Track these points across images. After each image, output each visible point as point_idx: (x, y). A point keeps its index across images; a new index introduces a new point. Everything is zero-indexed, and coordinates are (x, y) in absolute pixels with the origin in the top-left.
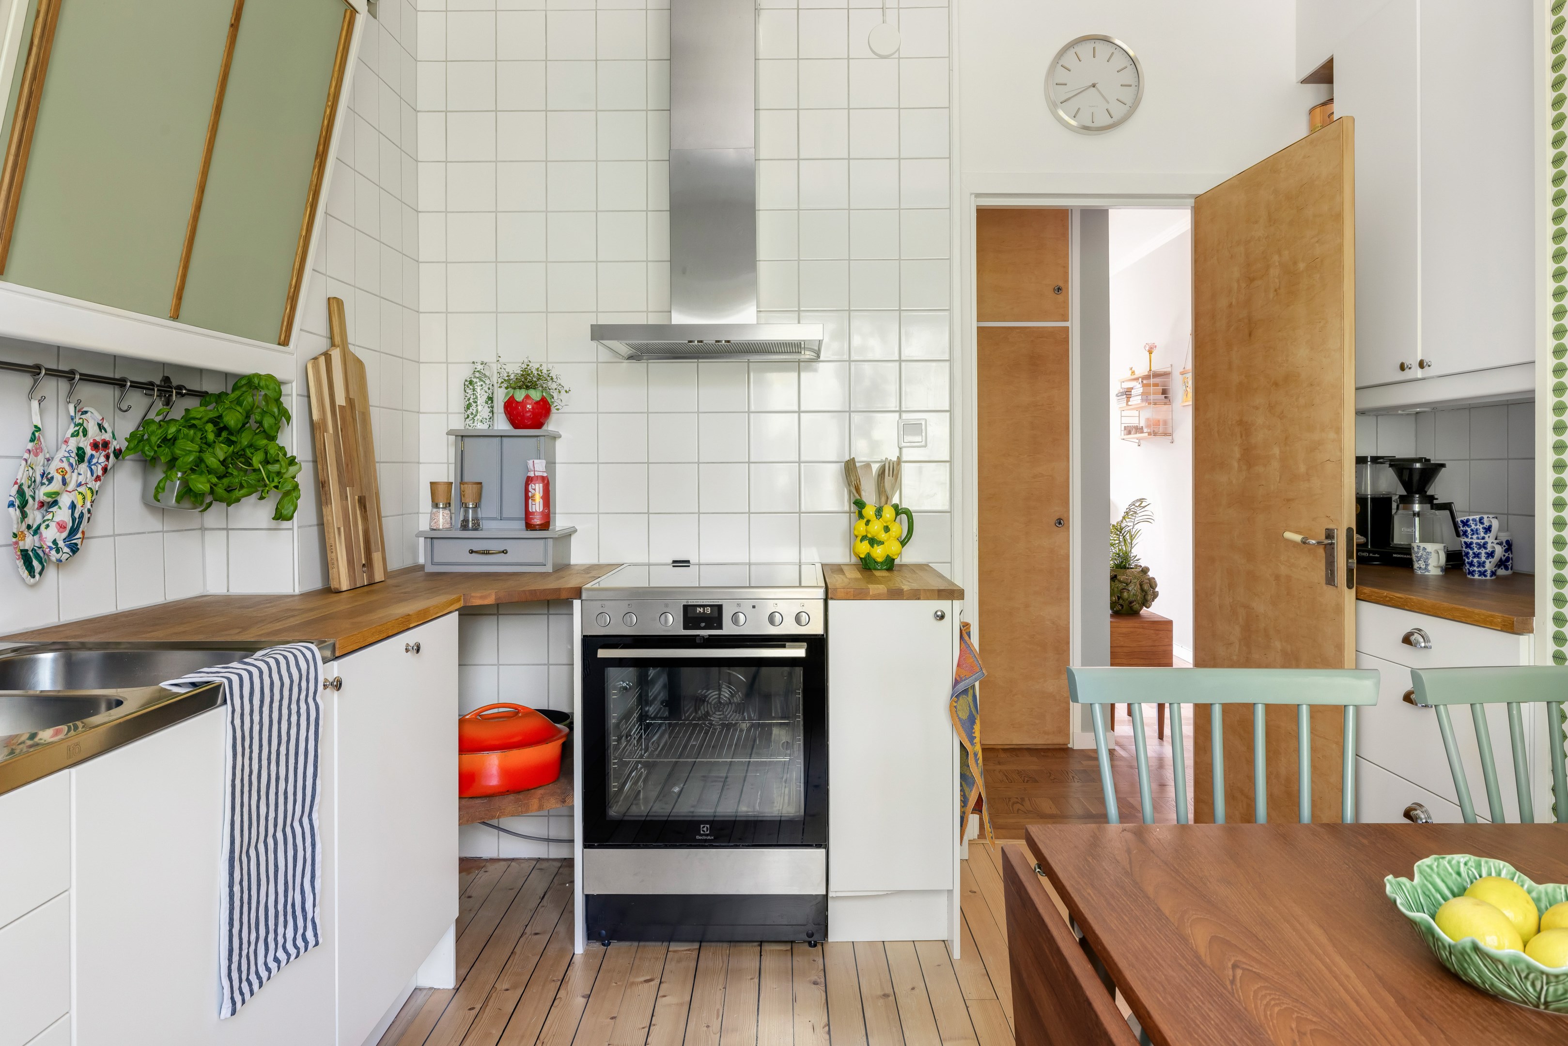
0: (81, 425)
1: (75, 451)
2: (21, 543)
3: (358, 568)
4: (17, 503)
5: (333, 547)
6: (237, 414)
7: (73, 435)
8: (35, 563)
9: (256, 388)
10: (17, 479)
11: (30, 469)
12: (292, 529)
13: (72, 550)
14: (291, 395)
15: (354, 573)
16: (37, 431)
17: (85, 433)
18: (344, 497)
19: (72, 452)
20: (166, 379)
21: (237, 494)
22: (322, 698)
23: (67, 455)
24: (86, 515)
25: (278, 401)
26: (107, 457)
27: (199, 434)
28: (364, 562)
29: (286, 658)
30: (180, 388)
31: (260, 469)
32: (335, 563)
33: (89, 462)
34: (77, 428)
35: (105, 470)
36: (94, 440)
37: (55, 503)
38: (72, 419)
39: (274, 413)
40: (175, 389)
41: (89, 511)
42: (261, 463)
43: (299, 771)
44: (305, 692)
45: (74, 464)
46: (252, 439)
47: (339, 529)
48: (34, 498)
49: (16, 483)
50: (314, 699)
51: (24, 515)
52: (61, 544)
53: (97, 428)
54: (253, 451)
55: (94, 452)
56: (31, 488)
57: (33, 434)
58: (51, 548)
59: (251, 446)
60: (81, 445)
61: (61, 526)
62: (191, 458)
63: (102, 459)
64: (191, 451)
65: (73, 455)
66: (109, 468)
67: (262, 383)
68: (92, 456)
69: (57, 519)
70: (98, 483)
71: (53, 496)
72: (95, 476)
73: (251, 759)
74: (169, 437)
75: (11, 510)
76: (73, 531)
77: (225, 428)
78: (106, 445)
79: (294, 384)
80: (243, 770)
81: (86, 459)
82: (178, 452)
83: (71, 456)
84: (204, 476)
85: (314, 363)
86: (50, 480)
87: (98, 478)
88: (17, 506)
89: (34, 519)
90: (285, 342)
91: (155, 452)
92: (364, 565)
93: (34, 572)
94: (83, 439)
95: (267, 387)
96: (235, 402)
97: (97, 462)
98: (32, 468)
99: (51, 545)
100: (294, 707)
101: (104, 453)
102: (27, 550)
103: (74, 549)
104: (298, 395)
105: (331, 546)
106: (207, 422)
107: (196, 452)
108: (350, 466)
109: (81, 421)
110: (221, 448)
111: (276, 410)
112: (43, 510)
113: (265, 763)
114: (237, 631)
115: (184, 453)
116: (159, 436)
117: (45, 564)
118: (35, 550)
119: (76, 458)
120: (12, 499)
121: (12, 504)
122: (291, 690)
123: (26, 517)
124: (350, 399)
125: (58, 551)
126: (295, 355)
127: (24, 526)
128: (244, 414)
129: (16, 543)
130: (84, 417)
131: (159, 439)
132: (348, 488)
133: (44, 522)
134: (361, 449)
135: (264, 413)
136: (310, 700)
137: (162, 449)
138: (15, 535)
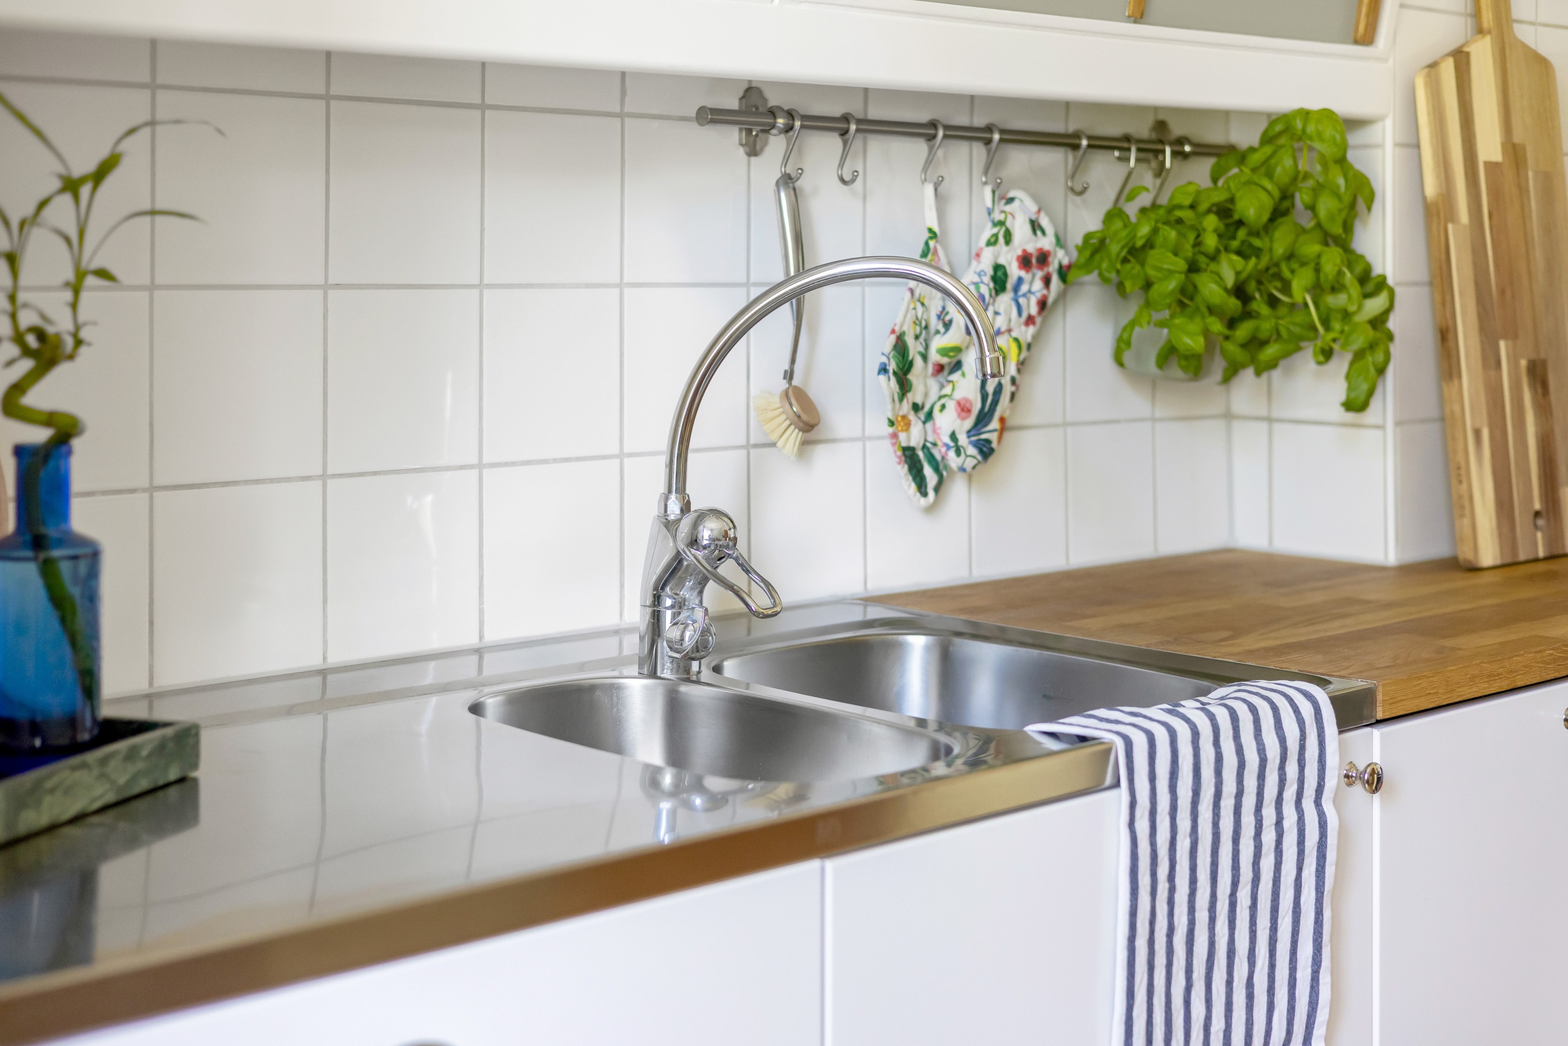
0: (1001, 223)
1: (990, 272)
2: (902, 436)
3: (1521, 519)
4: (892, 366)
5: (1463, 472)
6: (1263, 196)
7: (989, 243)
8: (928, 471)
9: (1300, 139)
10: (895, 325)
11: (919, 305)
12: (1382, 427)
13: (981, 451)
14: (1381, 146)
15: (1513, 529)
16: (931, 238)
17: (1008, 237)
18: (1491, 361)
19: (985, 274)
20: (1161, 126)
21: (1270, 351)
22: (1337, 802)
23: (976, 279)
24: (1008, 389)
25: (1342, 161)
26: (1047, 281)
27: (1192, 236)
28: (1537, 506)
29: (1253, 709)
30: (1181, 141)
31: (1306, 305)
32: (1467, 505)
33: (1016, 289)
34: (995, 230)
35: (1043, 304)
36: (1024, 251)
37: (957, 366)
38: (989, 214)
39: (1338, 187)
40: (1171, 144)
41: (1013, 381)
42: (1308, 291)
43: (1279, 946)
44: (1295, 787)
45: (987, 296)
46: (1295, 243)
47: (1477, 433)
48: (925, 357)
49: (893, 331)
50: (1318, 803)
51: (904, 386)
52: (963, 440)
53: (1028, 228)
54: (1295, 265)
55: (1023, 273)
56: (922, 339)
57: (927, 244)
58: (948, 448)
59: (1290, 256)
60: (1002, 261)
61: (964, 409)
62: (1172, 285)
63: (1038, 285)
64: (1171, 272)
65: (987, 279)
66: (1050, 300)
67: (1311, 128)
68: (1020, 280)
69: (959, 395)
70: (1031, 330)
71: (952, 354)
72: (1025, 315)
73: (1171, 903)
74: (1139, 243)
75: (882, 378)
76: (983, 418)
77: (1240, 223)
78: (1043, 258)
79: (1389, 123)
80: (1152, 923)
81: (1009, 285)
82: (1151, 272)
83: (982, 282)
84: (1198, 319)
85: (1428, 75)
86: (947, 325)
87: (1030, 320)
88: (891, 372)
89: (926, 395)
90: (1367, 38)
91: (1118, 272)
92: (1537, 514)
93: (926, 487)
94: (1005, 249)
95: (1320, 136)
96: (1263, 170)
97: (1030, 291)
98: (923, 304)
99: (947, 440)
100: (1269, 813)
101: (1040, 274)
102: (912, 449)
103: (986, 451)
104: (1396, 145)
105: (1459, 468)
106: (1209, 211)
107: (1180, 273)
108: (1508, 294)
109: (1002, 217)
110: (1232, 264)
111: (1341, 182)
112: (941, 378)
113: (1202, 916)
114: (1225, 634)
115: (1160, 275)
116: (1122, 244)
117: (945, 473)
118: (928, 449)
119: (992, 285)
120: (884, 359)
121: (883, 370)
122: (1261, 777)
123: (909, 391)
124: (1514, 146)
125: (958, 452)
126: (1391, 61)
127: (906, 407)
128: (1277, 194)
129: (894, 436)
130: (1008, 208)
131: (1123, 248)
132: (1502, 344)
133: (940, 398)
134: (1538, 255)
135: (1318, 189)
136: (1308, 804)
137: (1128, 266)
138: (892, 423)
